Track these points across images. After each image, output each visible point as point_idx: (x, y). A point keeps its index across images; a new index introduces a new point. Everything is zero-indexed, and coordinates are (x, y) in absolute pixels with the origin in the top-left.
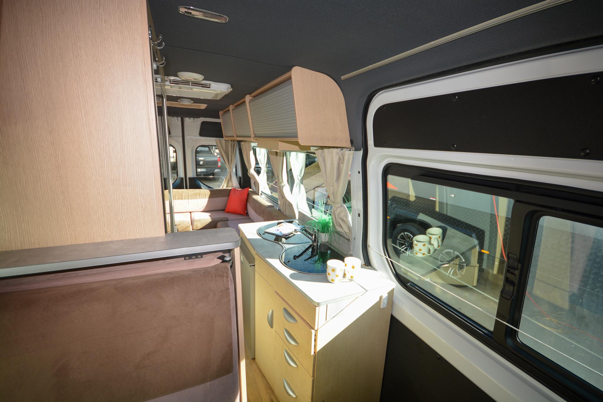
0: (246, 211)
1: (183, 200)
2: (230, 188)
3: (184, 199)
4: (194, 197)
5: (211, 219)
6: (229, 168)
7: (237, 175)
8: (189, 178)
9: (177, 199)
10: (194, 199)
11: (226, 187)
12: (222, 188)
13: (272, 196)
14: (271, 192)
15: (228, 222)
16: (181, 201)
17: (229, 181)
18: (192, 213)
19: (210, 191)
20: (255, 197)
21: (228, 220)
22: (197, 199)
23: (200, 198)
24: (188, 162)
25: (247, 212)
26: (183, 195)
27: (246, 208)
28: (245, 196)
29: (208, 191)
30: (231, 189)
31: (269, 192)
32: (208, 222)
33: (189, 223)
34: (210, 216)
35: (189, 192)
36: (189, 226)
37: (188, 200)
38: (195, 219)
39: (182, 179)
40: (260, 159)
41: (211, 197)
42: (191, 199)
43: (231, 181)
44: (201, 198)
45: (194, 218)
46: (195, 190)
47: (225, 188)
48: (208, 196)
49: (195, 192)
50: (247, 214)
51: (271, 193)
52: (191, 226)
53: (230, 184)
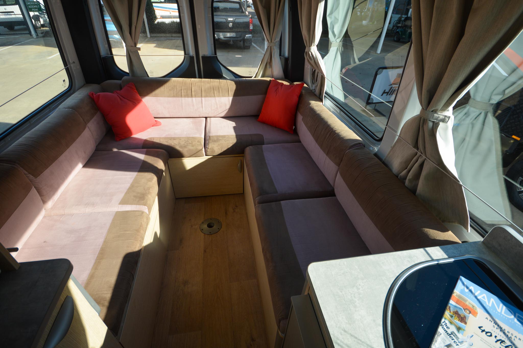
0: (294, 127)
1: (194, 99)
2: (268, 79)
3: (195, 97)
4: (210, 93)
5: (237, 136)
6: (270, 41)
7: (280, 55)
8: (203, 57)
9: (185, 97)
10: (211, 97)
11: (262, 77)
12: (255, 77)
13: (346, 104)
14: (344, 94)
15: (263, 146)
16: (190, 99)
17: (268, 66)
18: (208, 119)
19: (236, 83)
20: (314, 104)
21: (263, 143)
22: (215, 96)
23: (219, 96)
24: (199, 27)
25: (296, 129)
26: (193, 90)
27: (294, 121)
28: (295, 99)
29: (233, 83)
30: (270, 80)
31: (339, 94)
32: (231, 145)
33: (201, 144)
34: (234, 128)
35: (202, 84)
36: (201, 150)
37: (200, 99)
38: (211, 135)
39: (192, 58)
40: (331, 23)
41: (236, 94)
42: (206, 96)
43: (271, 66)
44: (221, 94)
45: (209, 132)
46: (212, 80)
47: (259, 78)
48: (232, 93)
49: (211, 84)
50: (295, 132)
51: (346, 97)
52: (204, 149)
53: (269, 72)
